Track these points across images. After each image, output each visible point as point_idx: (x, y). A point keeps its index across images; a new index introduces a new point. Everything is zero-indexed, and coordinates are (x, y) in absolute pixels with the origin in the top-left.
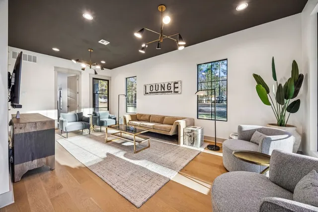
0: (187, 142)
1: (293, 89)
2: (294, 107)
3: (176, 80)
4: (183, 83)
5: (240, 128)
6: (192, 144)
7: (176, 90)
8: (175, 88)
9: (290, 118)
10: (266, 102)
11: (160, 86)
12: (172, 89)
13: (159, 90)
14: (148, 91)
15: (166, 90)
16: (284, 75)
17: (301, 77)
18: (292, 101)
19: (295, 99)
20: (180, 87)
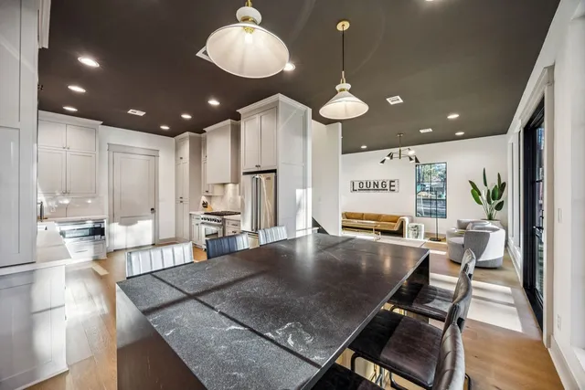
0: (411, 235)
1: (497, 194)
2: (499, 207)
3: (393, 179)
4: (400, 182)
5: (459, 222)
6: (417, 237)
7: (392, 188)
8: (391, 186)
9: (496, 214)
10: (479, 203)
11: (372, 183)
12: (388, 187)
13: (372, 187)
14: (357, 187)
15: (380, 187)
16: (492, 182)
17: (504, 184)
18: (498, 202)
19: (501, 200)
20: (396, 185)
